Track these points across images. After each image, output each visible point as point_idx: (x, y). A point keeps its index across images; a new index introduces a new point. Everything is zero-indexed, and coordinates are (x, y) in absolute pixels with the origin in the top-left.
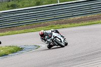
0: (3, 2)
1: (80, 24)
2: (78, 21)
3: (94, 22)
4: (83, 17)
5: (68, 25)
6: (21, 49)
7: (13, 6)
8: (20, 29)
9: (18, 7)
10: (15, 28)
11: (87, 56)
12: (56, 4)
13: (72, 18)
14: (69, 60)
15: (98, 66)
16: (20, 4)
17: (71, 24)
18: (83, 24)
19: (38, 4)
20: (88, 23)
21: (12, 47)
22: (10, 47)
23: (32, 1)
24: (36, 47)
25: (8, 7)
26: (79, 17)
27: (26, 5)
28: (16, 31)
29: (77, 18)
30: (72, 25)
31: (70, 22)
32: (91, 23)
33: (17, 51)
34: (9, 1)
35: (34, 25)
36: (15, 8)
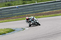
1: (49, 16)
2: (48, 14)
4: (51, 11)
5: (42, 16)
6: (14, 30)
9: (12, 5)
11: (53, 35)
13: (44, 12)
14: (43, 37)
16: (13, 3)
18: (51, 16)
20: (54, 15)
21: (8, 29)
23: (20, 2)
24: (23, 29)
26: (49, 12)
29: (47, 12)
30: (44, 16)
31: (43, 15)
32: (56, 15)
34: (7, 2)
35: (22, 16)
36: (10, 6)
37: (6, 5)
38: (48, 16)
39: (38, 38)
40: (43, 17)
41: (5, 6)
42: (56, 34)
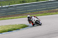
6: (27, 26)
7: (23, 2)
9: (26, 2)
10: (24, 14)
12: (48, 1)
13: (57, 9)
17: (56, 12)
19: (37, 1)
22: (21, 25)
27: (30, 1)
28: (25, 16)
41: (19, 3)
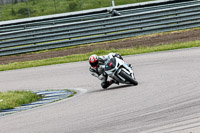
0: (3, 4)
1: (156, 48)
2: (152, 42)
3: (184, 44)
4: (161, 33)
5: (132, 50)
7: (24, 13)
8: (37, 58)
9: (33, 13)
10: (27, 55)
11: (169, 111)
13: (140, 36)
14: (135, 120)
15: (191, 130)
16: (37, 8)
18: (161, 48)
19: (73, 8)
20: (171, 46)
21: (22, 93)
22: (18, 92)
23: (61, 3)
24: (70, 94)
25: (14, 14)
26: (154, 34)
29: (150, 35)
30: (140, 50)
31: (136, 44)
32: (177, 45)
33: (31, 101)
34: (16, 2)
35: (65, 50)
36: (27, 15)
37: (13, 13)
38: (152, 49)
39: (118, 123)
40: (136, 51)
41: (10, 17)
42: (177, 109)
